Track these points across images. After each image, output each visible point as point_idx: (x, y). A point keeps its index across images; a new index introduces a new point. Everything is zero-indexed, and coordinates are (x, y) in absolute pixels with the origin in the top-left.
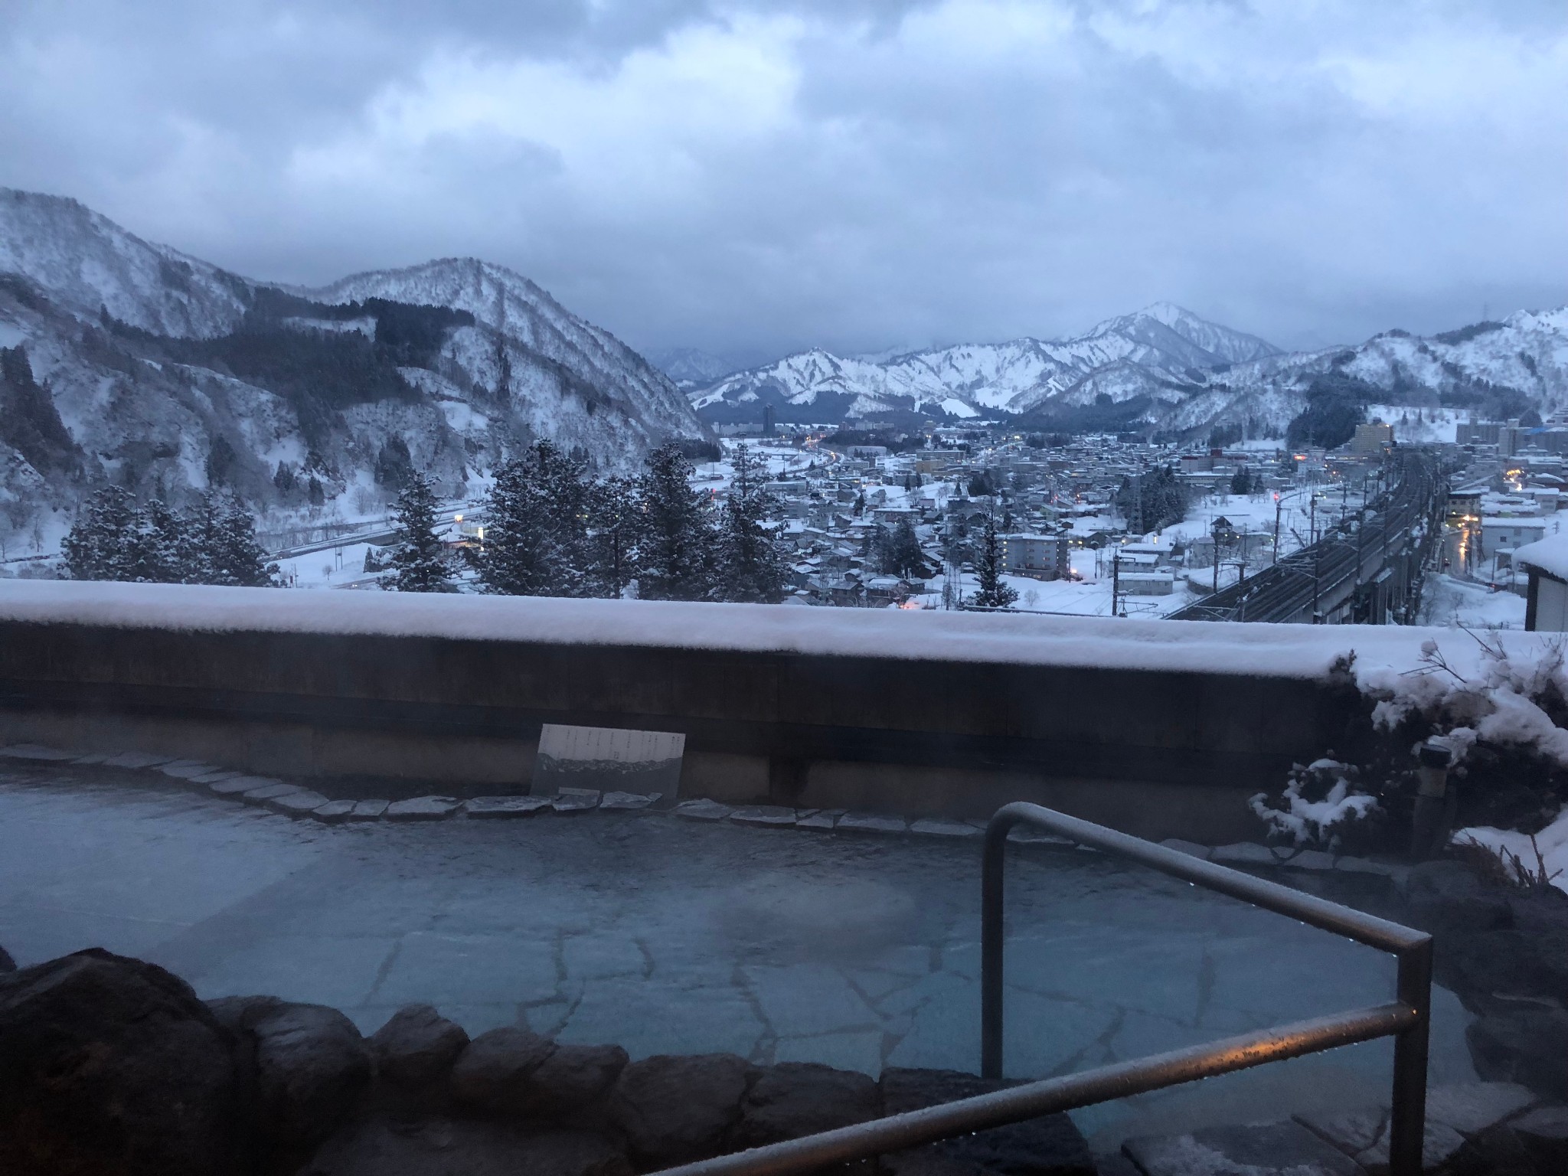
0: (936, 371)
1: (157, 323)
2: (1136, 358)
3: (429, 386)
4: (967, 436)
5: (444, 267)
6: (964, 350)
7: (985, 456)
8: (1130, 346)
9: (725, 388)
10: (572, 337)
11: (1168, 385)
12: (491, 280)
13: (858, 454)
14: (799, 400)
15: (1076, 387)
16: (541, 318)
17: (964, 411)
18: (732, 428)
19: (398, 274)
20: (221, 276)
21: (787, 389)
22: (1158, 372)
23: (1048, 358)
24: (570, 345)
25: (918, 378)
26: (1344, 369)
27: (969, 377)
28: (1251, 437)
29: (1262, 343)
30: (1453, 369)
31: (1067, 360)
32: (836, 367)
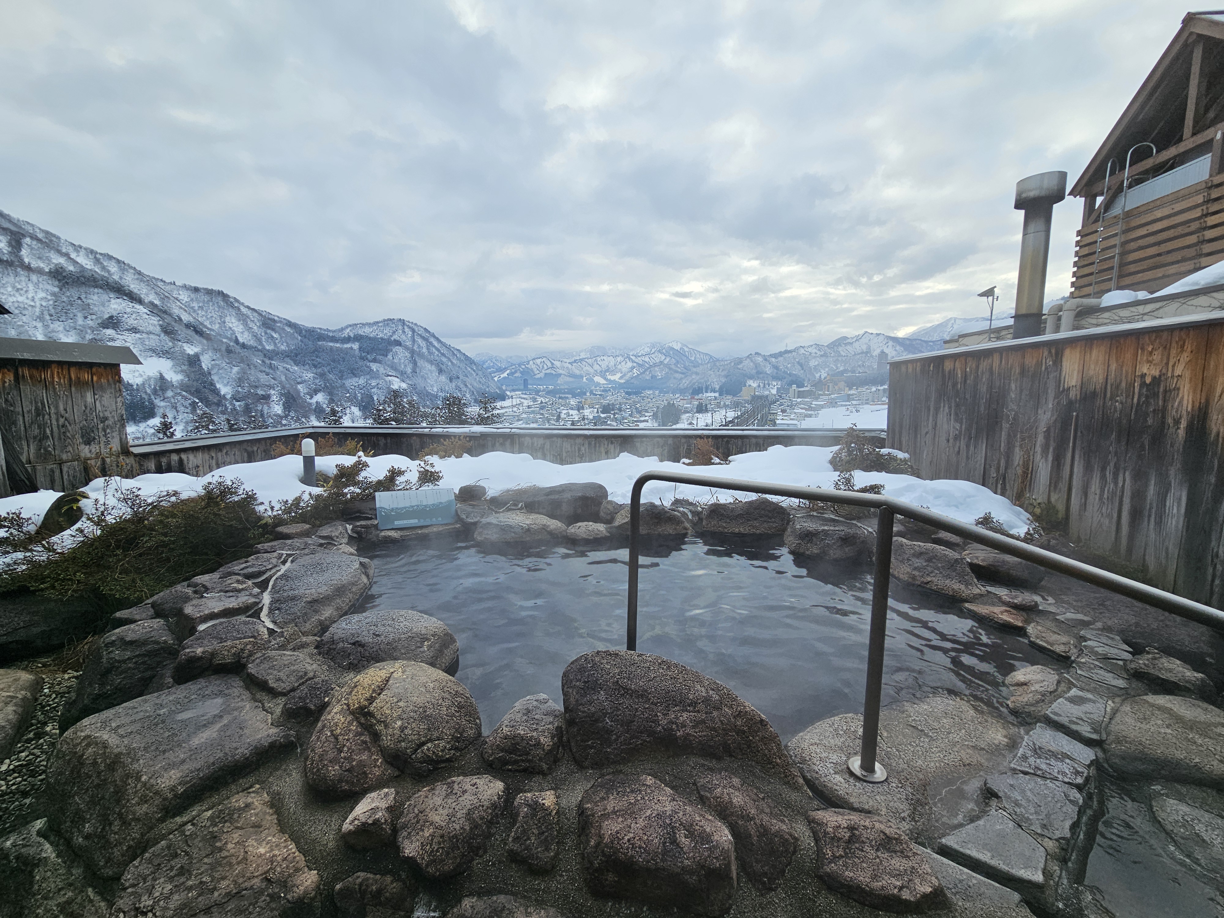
0: (592, 366)
1: (261, 343)
2: (666, 362)
3: (382, 370)
4: (603, 391)
5: (388, 322)
6: (602, 358)
7: (610, 399)
8: (663, 357)
9: (508, 371)
10: (444, 350)
11: (677, 372)
12: (409, 327)
13: (560, 398)
14: (538, 376)
15: (644, 372)
16: (431, 343)
17: (602, 381)
18: (511, 388)
19: (369, 325)
20: (290, 324)
21: (533, 372)
22: (673, 367)
23: (633, 362)
24: (443, 354)
25: (585, 369)
26: (740, 366)
27: (604, 366)
28: (707, 392)
29: (711, 357)
30: (776, 367)
31: (641, 362)
32: (552, 364)
